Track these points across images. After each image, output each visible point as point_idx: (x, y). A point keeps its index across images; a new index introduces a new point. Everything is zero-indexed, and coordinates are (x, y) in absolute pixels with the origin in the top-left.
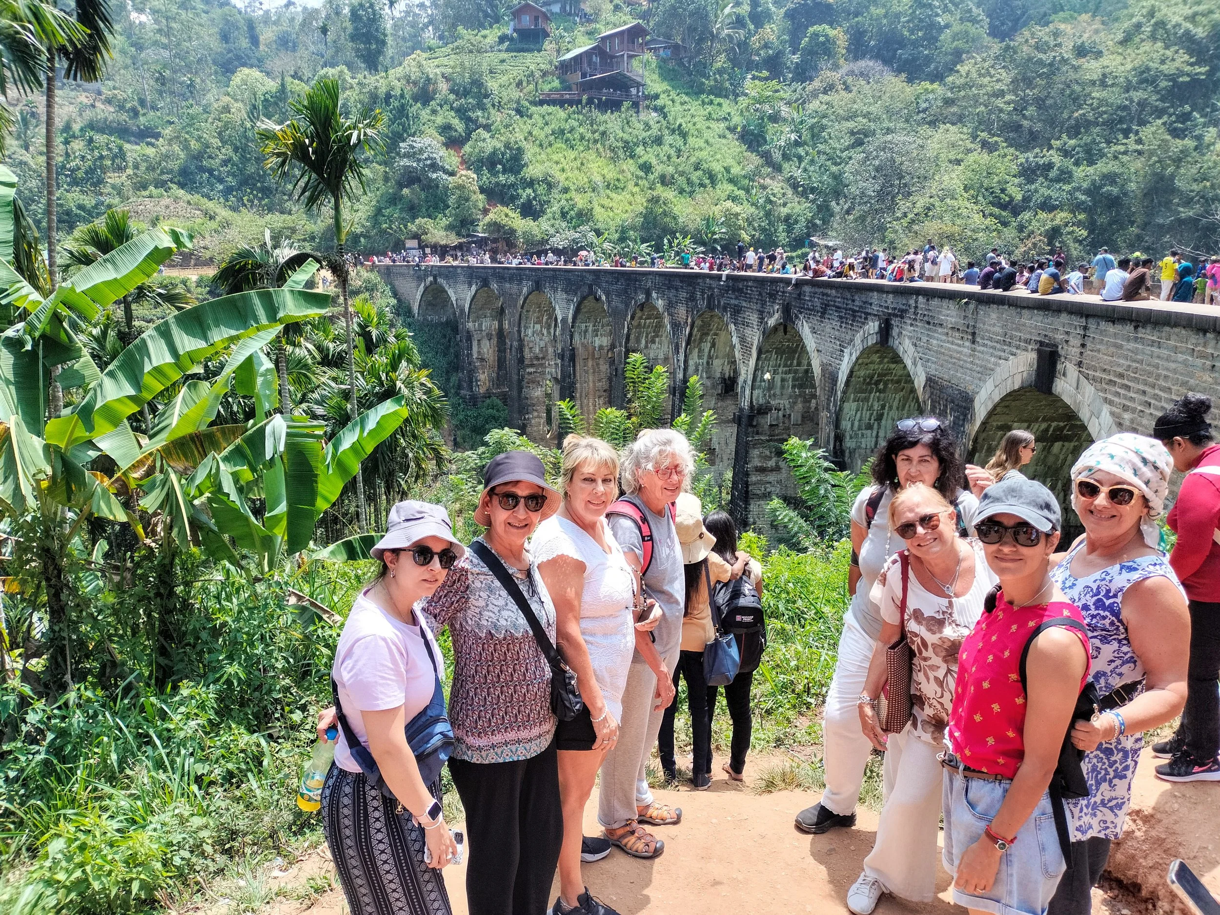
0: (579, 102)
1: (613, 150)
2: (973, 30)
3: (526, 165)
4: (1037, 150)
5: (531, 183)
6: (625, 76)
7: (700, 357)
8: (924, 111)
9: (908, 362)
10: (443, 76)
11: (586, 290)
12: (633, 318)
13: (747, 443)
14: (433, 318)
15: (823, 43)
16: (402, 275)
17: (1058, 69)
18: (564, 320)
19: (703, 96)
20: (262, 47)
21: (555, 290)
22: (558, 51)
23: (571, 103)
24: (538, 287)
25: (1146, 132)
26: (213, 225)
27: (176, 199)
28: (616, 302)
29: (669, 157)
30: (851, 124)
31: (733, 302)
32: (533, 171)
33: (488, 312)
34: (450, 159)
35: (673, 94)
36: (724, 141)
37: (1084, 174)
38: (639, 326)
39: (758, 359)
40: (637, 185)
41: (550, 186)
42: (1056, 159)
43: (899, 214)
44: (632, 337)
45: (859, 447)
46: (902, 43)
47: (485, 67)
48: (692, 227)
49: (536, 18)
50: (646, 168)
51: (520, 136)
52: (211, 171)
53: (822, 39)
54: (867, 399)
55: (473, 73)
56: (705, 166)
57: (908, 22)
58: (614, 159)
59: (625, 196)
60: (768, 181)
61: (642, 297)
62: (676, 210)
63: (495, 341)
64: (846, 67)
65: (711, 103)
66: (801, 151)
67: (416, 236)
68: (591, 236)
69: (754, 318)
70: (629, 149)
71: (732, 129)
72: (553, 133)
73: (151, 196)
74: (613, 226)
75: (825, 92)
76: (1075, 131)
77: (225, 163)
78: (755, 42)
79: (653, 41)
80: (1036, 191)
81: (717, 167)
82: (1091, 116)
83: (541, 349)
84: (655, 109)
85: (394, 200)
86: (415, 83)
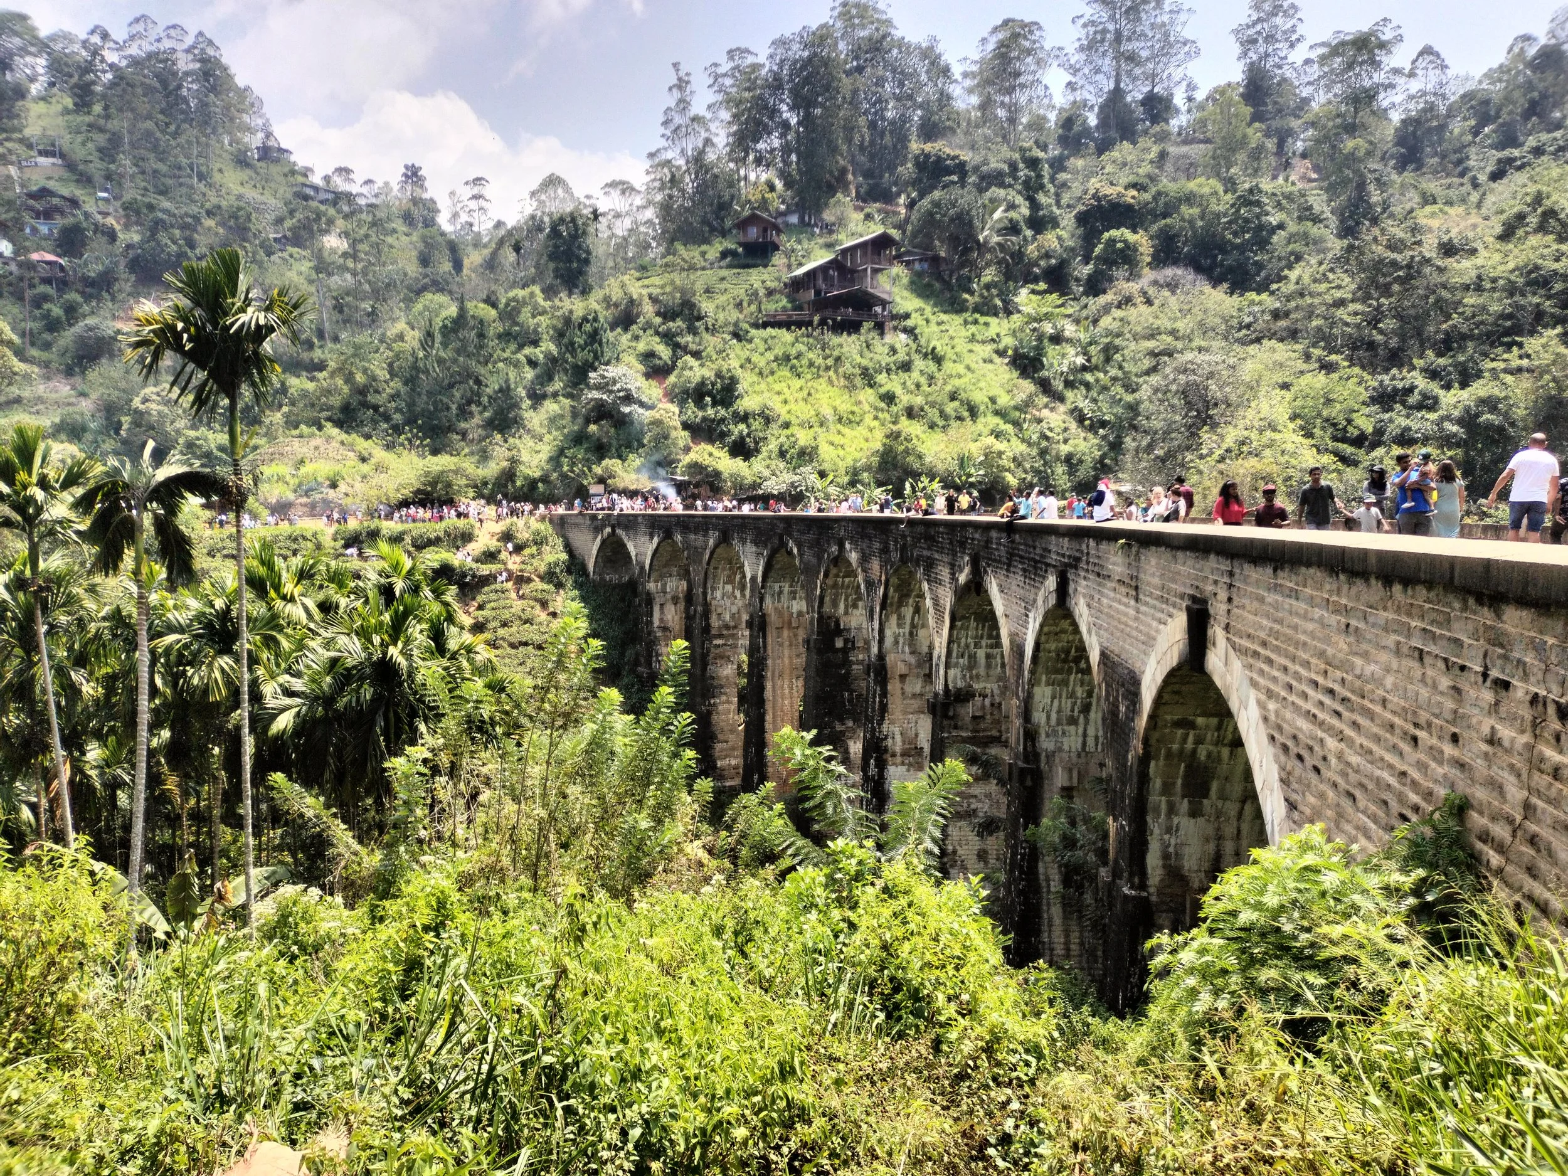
0: (809, 323)
1: (847, 377)
2: (1315, 230)
3: (740, 396)
4: (1394, 371)
5: (745, 418)
6: (867, 293)
7: (899, 626)
8: (1248, 326)
9: (1083, 629)
10: (650, 296)
11: (776, 541)
12: (826, 575)
13: (943, 739)
14: (611, 577)
15: (1122, 251)
16: (577, 525)
17: (1419, 272)
18: (754, 579)
19: (967, 315)
20: (465, 271)
21: (743, 541)
22: (789, 267)
23: (799, 324)
24: (725, 539)
25: (1532, 344)
26: (365, 468)
27: (329, 439)
28: (809, 556)
29: (918, 386)
30: (1151, 344)
31: (926, 553)
32: (747, 403)
33: (675, 570)
34: (651, 391)
35: (928, 309)
36: (990, 366)
37: (1455, 400)
38: (835, 586)
39: (952, 627)
40: (876, 418)
41: (768, 421)
42: (1421, 382)
43: (1204, 451)
44: (827, 599)
45: (1060, 750)
46: (1223, 247)
47: (699, 286)
48: (941, 467)
49: (765, 230)
50: (889, 398)
51: (734, 363)
52: (376, 408)
53: (1119, 245)
54: (1065, 683)
55: (683, 292)
56: (963, 396)
57: (1230, 222)
58: (851, 388)
59: (861, 431)
60: (1045, 413)
61: (834, 549)
62: (921, 449)
63: (681, 606)
64: (1148, 275)
65: (976, 322)
66: (1089, 377)
67: (601, 481)
68: (814, 478)
69: (945, 573)
70: (868, 377)
71: (1001, 353)
72: (776, 359)
73: (301, 436)
74: (842, 466)
75: (1119, 307)
76: (1446, 346)
77: (393, 397)
78: (1031, 250)
79: (908, 253)
80: (1391, 421)
81: (979, 397)
82: (1464, 328)
83: (733, 616)
84: (905, 330)
85: (579, 439)
86: (616, 305)
